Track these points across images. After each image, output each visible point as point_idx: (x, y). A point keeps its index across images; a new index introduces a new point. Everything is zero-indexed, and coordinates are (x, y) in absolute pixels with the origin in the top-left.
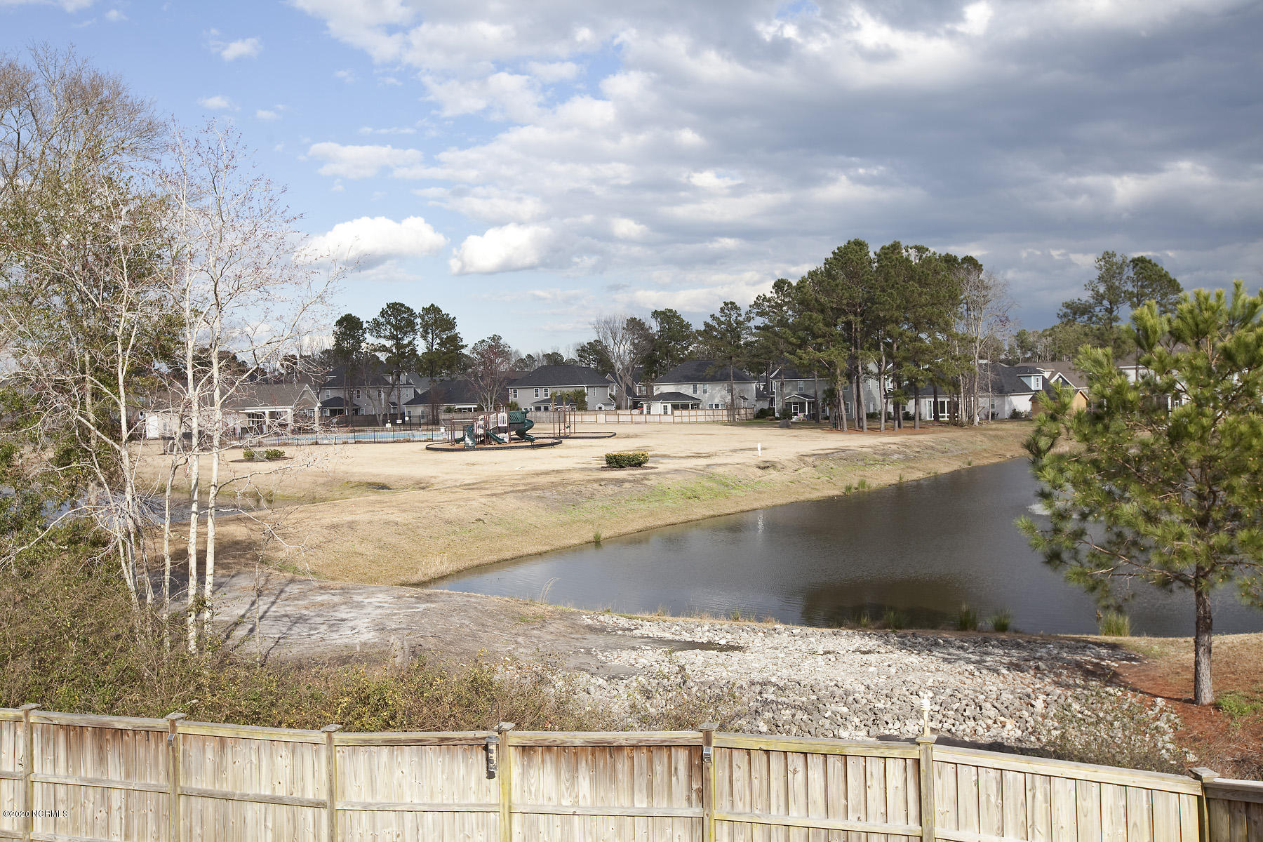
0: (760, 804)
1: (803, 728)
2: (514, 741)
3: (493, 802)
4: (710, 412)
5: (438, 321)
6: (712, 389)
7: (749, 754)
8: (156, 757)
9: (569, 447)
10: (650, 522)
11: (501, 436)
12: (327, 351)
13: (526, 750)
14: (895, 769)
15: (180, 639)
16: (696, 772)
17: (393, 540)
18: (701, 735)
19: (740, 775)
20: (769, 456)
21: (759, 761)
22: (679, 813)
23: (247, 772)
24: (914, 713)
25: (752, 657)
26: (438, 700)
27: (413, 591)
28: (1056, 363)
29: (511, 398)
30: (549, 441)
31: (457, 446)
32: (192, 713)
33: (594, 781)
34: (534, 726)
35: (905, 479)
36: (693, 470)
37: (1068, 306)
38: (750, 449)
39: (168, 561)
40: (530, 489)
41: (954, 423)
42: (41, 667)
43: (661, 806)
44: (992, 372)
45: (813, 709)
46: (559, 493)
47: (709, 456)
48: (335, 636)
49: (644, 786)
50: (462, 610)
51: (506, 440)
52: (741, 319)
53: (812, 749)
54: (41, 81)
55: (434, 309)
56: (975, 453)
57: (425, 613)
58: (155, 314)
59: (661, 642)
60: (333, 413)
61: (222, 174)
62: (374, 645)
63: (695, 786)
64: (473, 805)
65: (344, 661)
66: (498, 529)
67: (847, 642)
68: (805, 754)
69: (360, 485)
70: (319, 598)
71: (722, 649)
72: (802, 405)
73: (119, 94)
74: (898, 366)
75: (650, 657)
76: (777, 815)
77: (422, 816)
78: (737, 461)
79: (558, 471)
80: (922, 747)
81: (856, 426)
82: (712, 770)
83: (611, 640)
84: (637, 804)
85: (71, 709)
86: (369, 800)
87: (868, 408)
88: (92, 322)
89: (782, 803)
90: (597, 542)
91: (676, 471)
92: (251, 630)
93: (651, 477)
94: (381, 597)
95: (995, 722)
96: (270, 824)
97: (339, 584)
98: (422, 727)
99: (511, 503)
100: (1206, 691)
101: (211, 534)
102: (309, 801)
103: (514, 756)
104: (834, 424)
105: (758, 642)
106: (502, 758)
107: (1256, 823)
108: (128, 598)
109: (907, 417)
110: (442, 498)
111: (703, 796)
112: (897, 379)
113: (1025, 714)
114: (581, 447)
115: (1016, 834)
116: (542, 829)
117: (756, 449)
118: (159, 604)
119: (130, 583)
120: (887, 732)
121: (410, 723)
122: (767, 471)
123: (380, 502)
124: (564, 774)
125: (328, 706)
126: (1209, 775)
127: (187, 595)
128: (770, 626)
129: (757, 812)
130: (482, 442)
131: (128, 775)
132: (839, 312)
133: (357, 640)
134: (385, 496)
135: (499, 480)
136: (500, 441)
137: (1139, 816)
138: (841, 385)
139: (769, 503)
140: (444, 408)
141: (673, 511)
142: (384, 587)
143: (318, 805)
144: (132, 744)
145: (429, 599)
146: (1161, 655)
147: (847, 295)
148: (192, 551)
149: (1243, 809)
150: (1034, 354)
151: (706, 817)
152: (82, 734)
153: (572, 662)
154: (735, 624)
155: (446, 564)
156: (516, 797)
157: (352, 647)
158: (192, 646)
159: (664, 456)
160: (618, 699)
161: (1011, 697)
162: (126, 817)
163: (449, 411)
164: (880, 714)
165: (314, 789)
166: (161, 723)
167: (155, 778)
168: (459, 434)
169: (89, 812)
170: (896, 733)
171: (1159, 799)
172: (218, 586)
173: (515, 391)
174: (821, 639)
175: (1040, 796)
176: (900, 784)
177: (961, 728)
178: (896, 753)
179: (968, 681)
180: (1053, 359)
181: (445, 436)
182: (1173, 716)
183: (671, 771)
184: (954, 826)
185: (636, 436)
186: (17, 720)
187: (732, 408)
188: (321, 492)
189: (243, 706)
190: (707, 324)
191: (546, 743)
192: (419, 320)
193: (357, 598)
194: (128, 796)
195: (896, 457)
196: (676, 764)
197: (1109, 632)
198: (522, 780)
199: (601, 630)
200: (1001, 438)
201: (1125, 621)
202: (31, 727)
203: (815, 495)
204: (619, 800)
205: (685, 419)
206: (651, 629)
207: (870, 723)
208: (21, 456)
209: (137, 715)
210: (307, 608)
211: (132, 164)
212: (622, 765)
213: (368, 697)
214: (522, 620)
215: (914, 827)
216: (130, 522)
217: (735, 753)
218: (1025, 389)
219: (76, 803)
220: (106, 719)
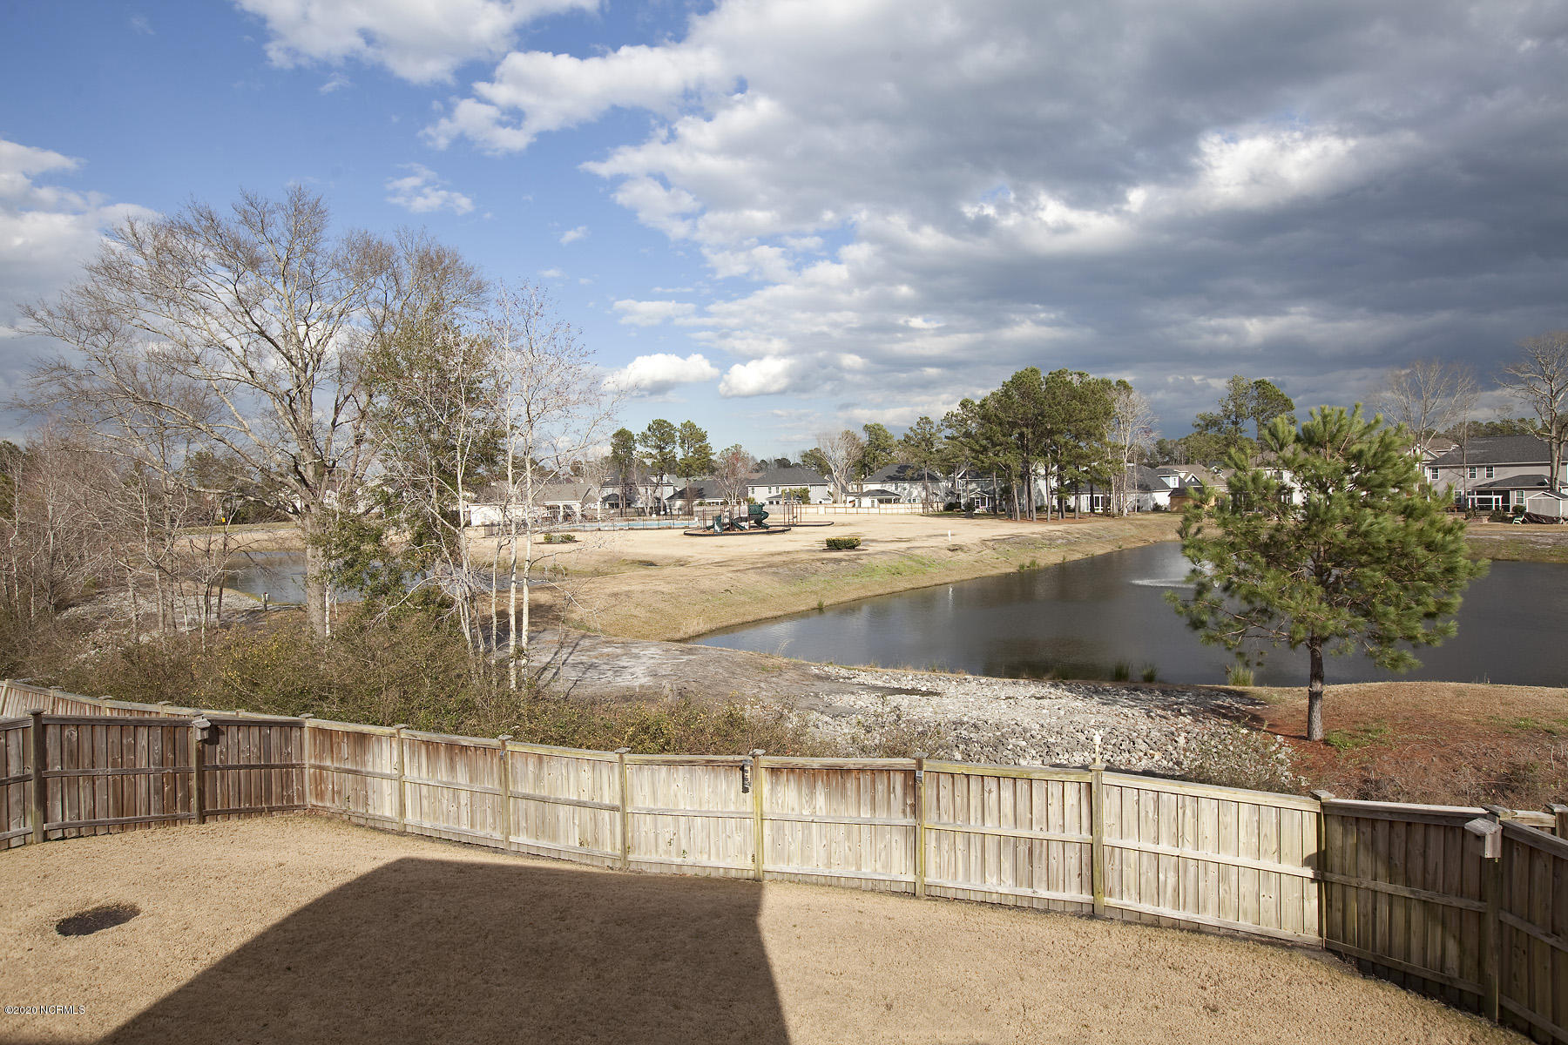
0: (961, 817)
1: (991, 758)
2: (765, 764)
3: (749, 810)
4: (909, 506)
5: (694, 435)
6: (911, 487)
7: (953, 777)
8: (492, 768)
9: (797, 533)
10: (862, 593)
11: (743, 524)
12: (607, 458)
13: (774, 771)
14: (1072, 791)
15: (504, 678)
16: (910, 791)
17: (661, 606)
18: (914, 761)
19: (945, 794)
20: (958, 541)
21: (961, 784)
22: (897, 822)
23: (559, 782)
24: (1080, 746)
25: (948, 701)
26: (702, 731)
27: (678, 645)
28: (1190, 466)
29: (750, 495)
30: (781, 528)
31: (708, 532)
32: (516, 736)
33: (828, 796)
34: (777, 753)
35: (1067, 560)
36: (897, 552)
37: (1203, 418)
38: (942, 535)
39: (495, 620)
40: (767, 566)
41: (1107, 514)
42: (405, 696)
43: (881, 816)
44: (1138, 473)
45: (999, 743)
46: (790, 570)
47: (909, 540)
48: (619, 679)
49: (868, 802)
50: (717, 661)
51: (747, 527)
52: (933, 431)
53: (1004, 774)
54: (402, 254)
55: (689, 426)
56: (1124, 539)
57: (688, 663)
58: (483, 429)
59: (875, 688)
60: (612, 505)
61: (533, 320)
62: (650, 687)
63: (909, 802)
64: (733, 812)
65: (626, 699)
66: (743, 598)
67: (1025, 690)
68: (999, 778)
69: (633, 562)
70: (606, 650)
71: (923, 694)
72: (983, 499)
73: (457, 261)
74: (1061, 468)
75: (866, 701)
76: (975, 825)
77: (693, 821)
78: (932, 544)
79: (788, 552)
80: (1094, 773)
81: (1026, 516)
82: (923, 790)
83: (834, 686)
84: (862, 815)
85: (428, 730)
86: (652, 806)
87: (1036, 502)
88: (435, 436)
89: (979, 816)
90: (820, 609)
91: (883, 552)
92: (556, 674)
93: (862, 557)
94: (653, 650)
95: (1146, 754)
96: (577, 822)
97: (620, 639)
98: (689, 751)
99: (752, 577)
100: (1317, 730)
101: (526, 599)
102: (606, 805)
103: (764, 775)
104: (1010, 515)
105: (952, 690)
106: (756, 777)
107: (1363, 833)
108: (466, 647)
109: (1069, 509)
110: (698, 573)
111: (915, 809)
112: (1060, 479)
113: (1170, 748)
114: (806, 533)
115: (1169, 843)
116: (787, 832)
117: (947, 535)
118: (488, 651)
119: (468, 636)
120: (1058, 762)
121: (681, 747)
122: (956, 552)
123: (649, 576)
124: (805, 790)
125: (618, 733)
126: (1325, 796)
127: (508, 645)
128: (961, 676)
129: (959, 823)
130: (728, 529)
131: (471, 781)
132: (1013, 425)
133: (637, 683)
134: (652, 571)
135: (742, 559)
136: (742, 528)
137: (1269, 829)
138: (1016, 483)
139: (958, 578)
140: (697, 502)
141: (880, 584)
142: (655, 642)
143: (613, 809)
144: (474, 757)
145: (690, 652)
146: (1280, 701)
147: (1022, 411)
148: (512, 612)
149: (1354, 823)
150: (1171, 458)
151: (918, 827)
152: (437, 748)
153: (804, 703)
154: (933, 675)
155: (702, 625)
156: (766, 807)
157: (633, 689)
158: (513, 686)
159: (873, 541)
160: (843, 731)
161: (1159, 734)
162: (471, 811)
163: (701, 504)
164: (1052, 748)
165: (609, 796)
166: (495, 742)
167: (492, 784)
168: (709, 523)
169: (445, 806)
170: (1065, 762)
171: (1286, 816)
172: (530, 639)
173: (753, 489)
174: (1002, 687)
175: (1189, 812)
176: (1075, 802)
177: (1118, 758)
178: (1072, 778)
179: (1123, 722)
180: (1187, 463)
181: (698, 524)
182: (1290, 750)
183: (890, 790)
184: (1118, 836)
185: (850, 524)
186: (392, 736)
187: (926, 503)
188: (603, 568)
189: (553, 732)
190: (907, 436)
191: (791, 766)
192: (678, 434)
193: (634, 651)
194: (472, 796)
195: (1060, 541)
196: (894, 784)
197: (1236, 682)
198: (771, 794)
199: (827, 678)
200: (1145, 527)
201: (1251, 675)
202: (402, 742)
203: (995, 572)
204: (848, 812)
205: (889, 511)
206: (866, 678)
207: (1044, 754)
208: (387, 537)
209: (476, 735)
210: (597, 658)
211: (468, 314)
212: (851, 785)
213: (648, 728)
214: (763, 670)
215: (1086, 836)
216: (467, 589)
217: (942, 776)
218: (1165, 487)
219: (435, 798)
220: (455, 737)
